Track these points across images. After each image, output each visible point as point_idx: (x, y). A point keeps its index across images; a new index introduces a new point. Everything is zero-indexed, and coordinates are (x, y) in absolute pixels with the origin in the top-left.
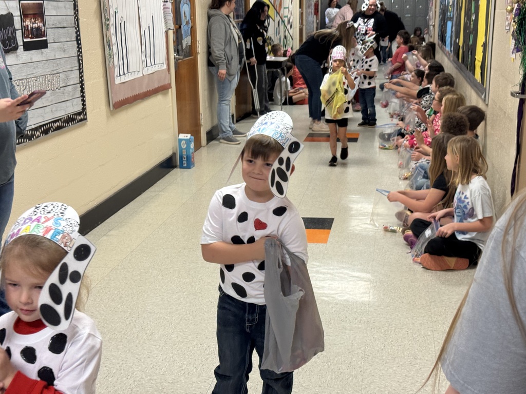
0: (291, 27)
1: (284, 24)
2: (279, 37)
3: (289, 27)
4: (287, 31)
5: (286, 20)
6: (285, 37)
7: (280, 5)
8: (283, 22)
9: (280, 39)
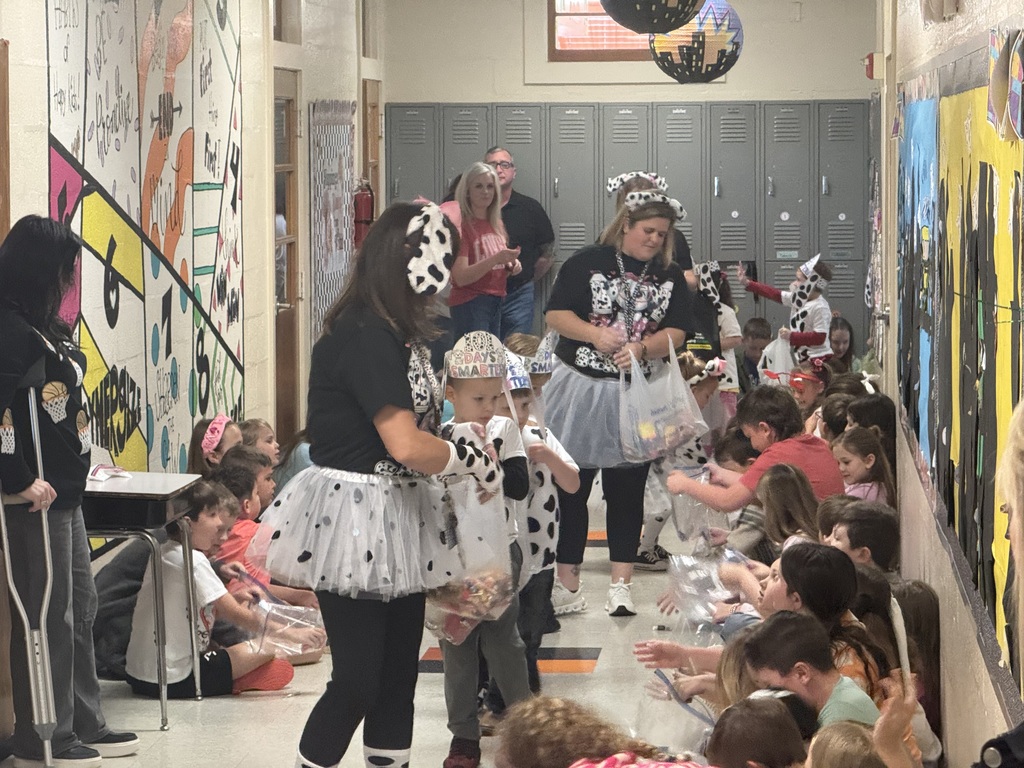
0: (233, 313)
1: (197, 305)
2: (168, 370)
3: (219, 315)
4: (209, 337)
5: (205, 285)
6: (203, 363)
7: (175, 222)
8: (190, 294)
9: (174, 376)
